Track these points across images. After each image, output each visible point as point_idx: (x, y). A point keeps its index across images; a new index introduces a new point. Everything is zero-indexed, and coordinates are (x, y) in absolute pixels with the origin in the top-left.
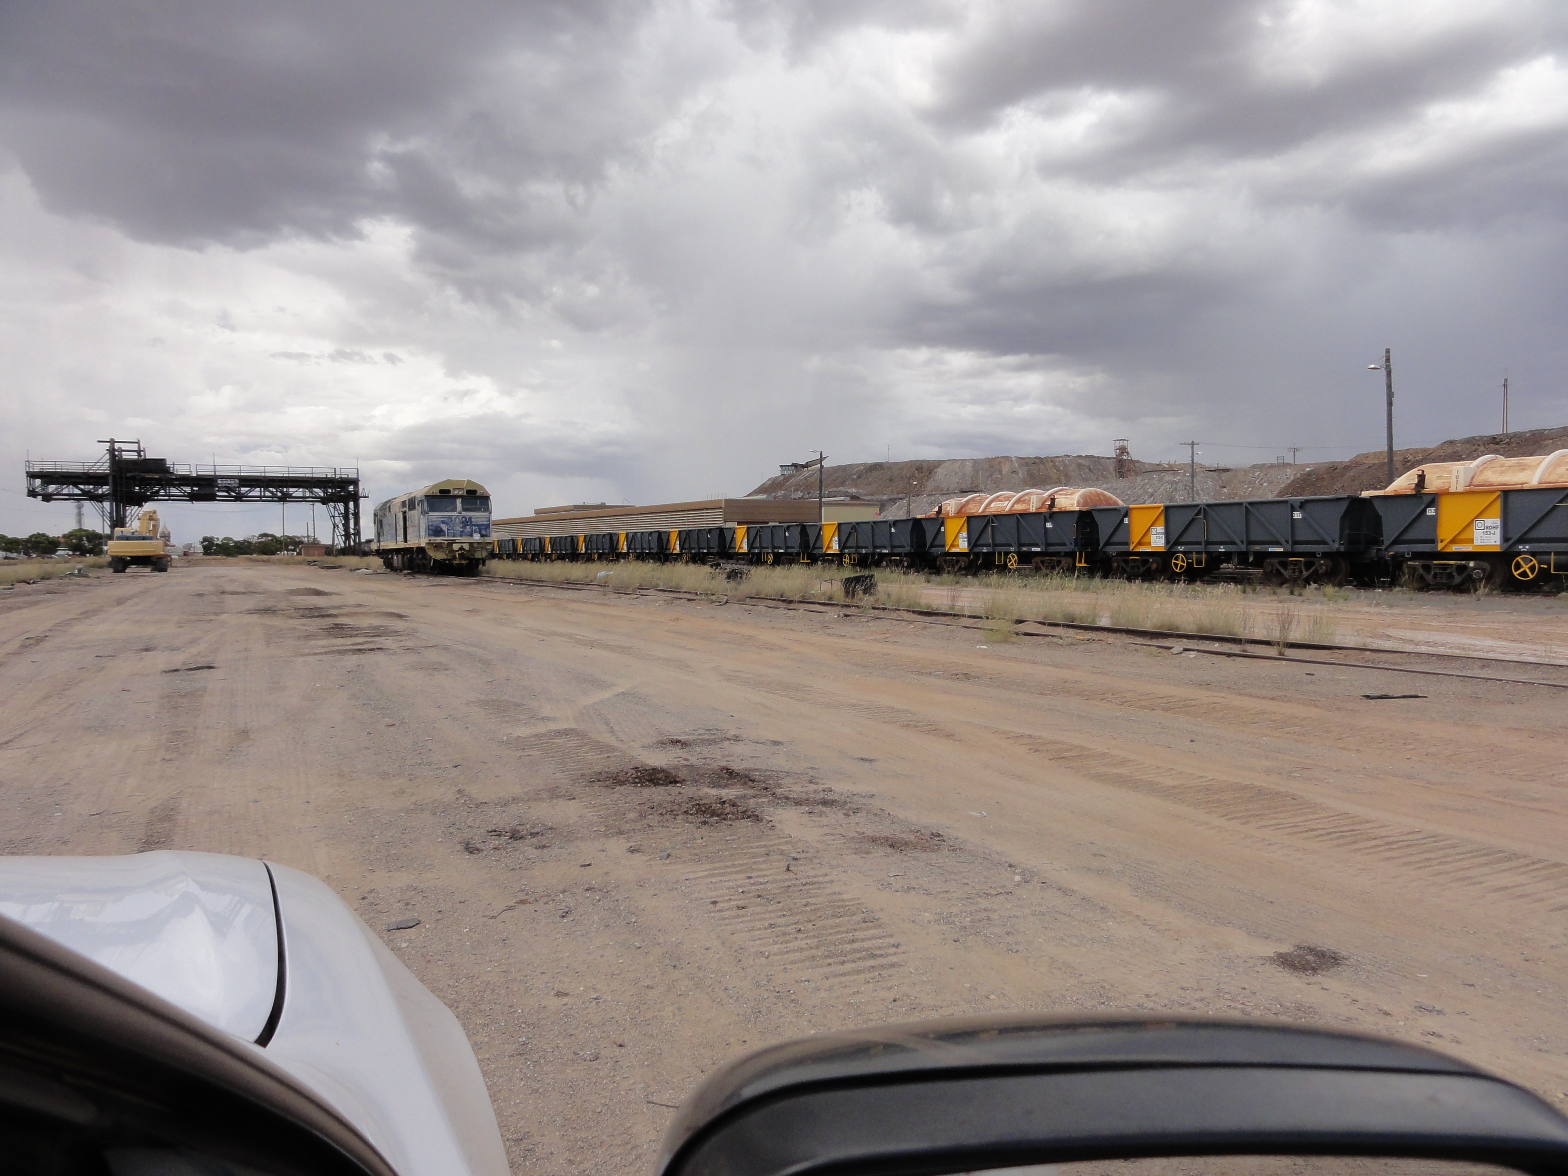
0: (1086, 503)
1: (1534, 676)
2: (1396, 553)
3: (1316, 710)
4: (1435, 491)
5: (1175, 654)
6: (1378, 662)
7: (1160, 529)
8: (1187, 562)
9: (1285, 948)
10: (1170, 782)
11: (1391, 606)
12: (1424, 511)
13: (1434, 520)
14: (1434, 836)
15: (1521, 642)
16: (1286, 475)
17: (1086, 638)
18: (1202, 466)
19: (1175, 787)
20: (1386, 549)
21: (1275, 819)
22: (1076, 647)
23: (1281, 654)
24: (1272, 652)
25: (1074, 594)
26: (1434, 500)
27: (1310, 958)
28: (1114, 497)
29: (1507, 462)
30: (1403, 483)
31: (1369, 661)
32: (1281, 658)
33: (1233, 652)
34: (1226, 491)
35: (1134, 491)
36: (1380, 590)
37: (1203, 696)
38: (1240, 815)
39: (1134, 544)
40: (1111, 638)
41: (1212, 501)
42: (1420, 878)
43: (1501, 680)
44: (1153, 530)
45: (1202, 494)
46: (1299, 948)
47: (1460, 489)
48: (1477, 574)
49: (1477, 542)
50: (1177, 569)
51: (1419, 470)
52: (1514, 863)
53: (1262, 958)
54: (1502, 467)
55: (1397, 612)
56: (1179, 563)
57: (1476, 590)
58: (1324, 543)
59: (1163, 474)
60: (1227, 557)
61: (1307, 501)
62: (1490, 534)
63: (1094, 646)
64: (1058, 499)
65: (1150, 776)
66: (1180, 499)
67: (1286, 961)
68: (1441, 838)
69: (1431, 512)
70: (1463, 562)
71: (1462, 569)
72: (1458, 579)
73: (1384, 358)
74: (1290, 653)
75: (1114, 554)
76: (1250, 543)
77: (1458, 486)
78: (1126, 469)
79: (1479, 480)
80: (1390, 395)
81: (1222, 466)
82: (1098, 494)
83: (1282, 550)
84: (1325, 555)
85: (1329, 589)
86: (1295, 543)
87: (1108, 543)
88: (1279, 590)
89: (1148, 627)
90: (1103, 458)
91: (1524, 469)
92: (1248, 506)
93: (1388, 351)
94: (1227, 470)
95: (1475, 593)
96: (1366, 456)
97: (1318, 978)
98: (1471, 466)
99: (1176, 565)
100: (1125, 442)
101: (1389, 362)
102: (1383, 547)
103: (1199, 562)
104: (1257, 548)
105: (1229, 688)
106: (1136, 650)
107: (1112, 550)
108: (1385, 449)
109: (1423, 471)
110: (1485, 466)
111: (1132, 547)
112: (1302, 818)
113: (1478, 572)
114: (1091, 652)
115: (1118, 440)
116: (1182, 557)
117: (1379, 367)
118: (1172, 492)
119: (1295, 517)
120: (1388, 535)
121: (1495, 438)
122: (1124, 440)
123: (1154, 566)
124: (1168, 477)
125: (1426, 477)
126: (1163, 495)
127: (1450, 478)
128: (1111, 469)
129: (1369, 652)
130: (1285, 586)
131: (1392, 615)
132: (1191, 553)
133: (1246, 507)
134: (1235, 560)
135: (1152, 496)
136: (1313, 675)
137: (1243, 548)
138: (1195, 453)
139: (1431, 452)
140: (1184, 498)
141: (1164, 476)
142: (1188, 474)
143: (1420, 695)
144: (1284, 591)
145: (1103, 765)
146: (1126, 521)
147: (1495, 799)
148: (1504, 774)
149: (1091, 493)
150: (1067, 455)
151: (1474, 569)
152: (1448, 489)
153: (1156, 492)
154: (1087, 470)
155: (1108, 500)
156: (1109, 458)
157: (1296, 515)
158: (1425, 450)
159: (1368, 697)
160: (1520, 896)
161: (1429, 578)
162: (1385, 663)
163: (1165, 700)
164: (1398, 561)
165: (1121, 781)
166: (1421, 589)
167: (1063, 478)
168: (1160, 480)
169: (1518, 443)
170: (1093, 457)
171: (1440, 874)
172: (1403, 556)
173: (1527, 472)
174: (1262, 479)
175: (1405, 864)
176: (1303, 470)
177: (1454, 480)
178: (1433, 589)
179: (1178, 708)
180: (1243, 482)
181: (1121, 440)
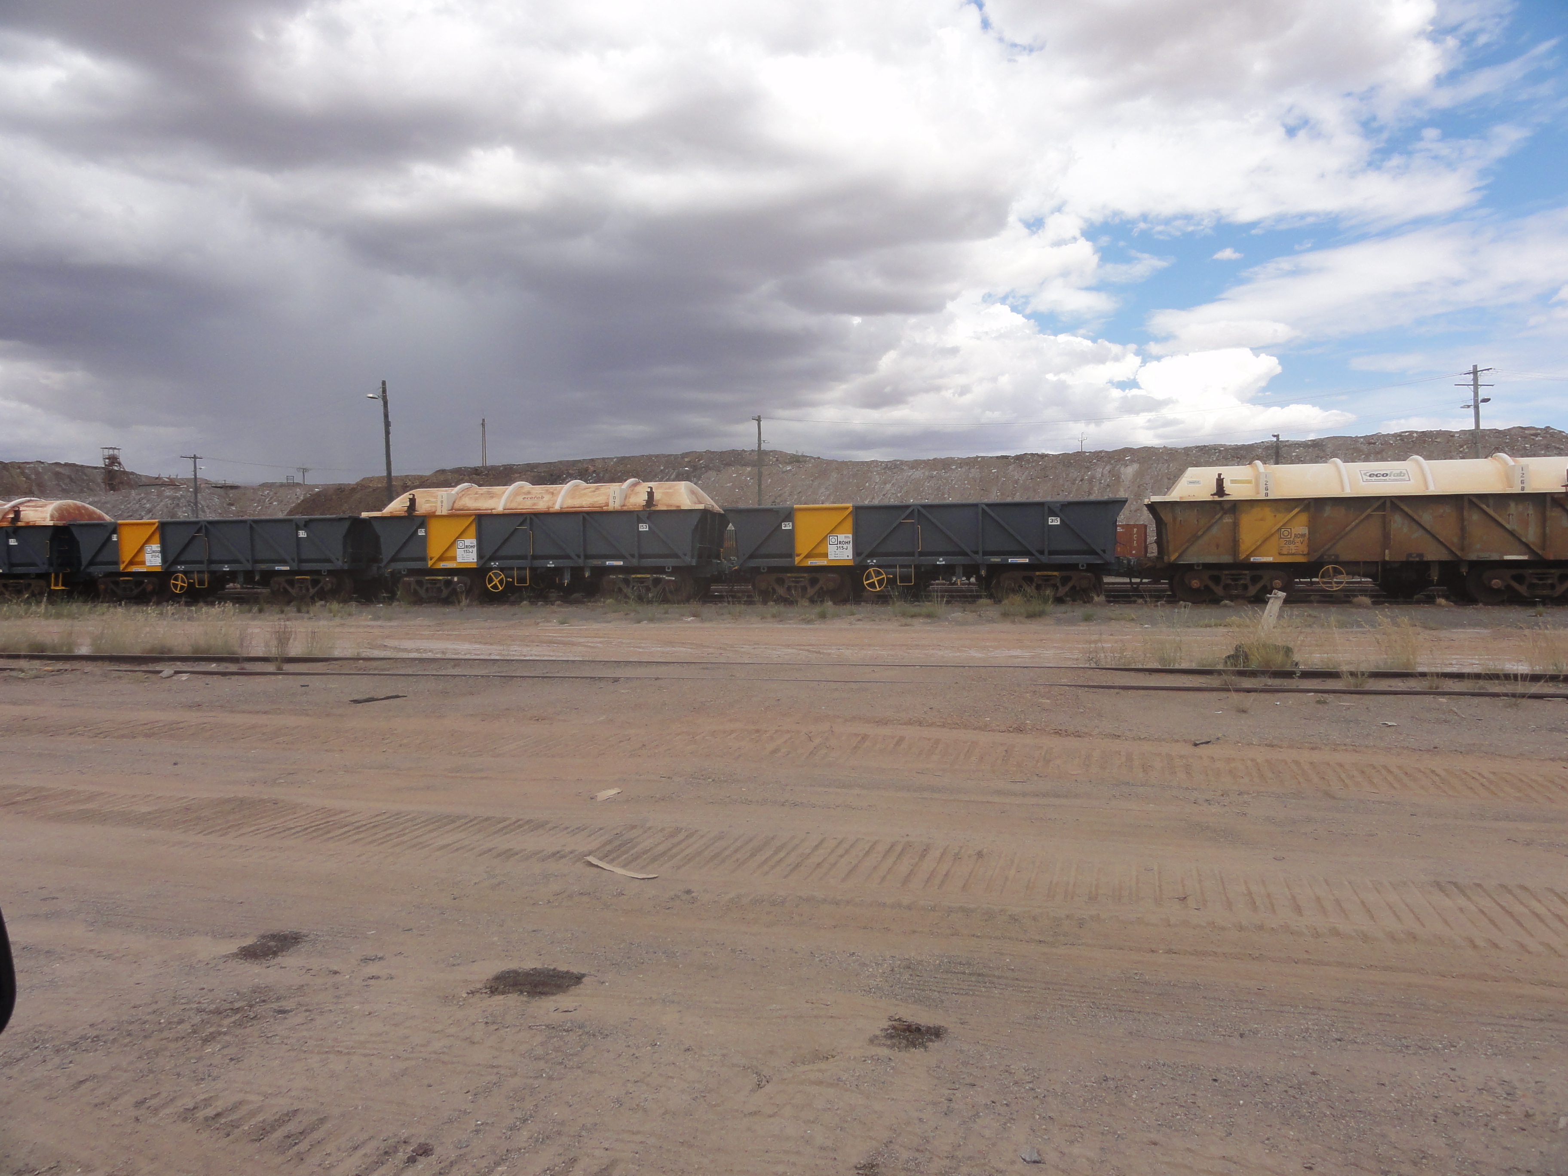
0: (61, 517)
1: (493, 670)
2: (394, 570)
3: (308, 718)
4: (424, 513)
5: (165, 678)
6: (370, 670)
7: (156, 547)
8: (188, 582)
9: (248, 942)
10: (145, 809)
11: (390, 619)
12: (416, 531)
13: (424, 539)
14: (397, 814)
15: (491, 644)
16: (296, 495)
17: (56, 668)
18: (207, 482)
19: (149, 813)
20: (386, 566)
21: (255, 825)
22: (42, 679)
23: (279, 668)
24: (271, 668)
25: (44, 622)
26: (424, 521)
27: (272, 943)
28: (98, 511)
29: (479, 490)
30: (397, 506)
31: (362, 669)
32: (279, 672)
33: (231, 671)
34: (234, 509)
35: (129, 506)
36: (381, 605)
37: (192, 717)
38: (219, 828)
39: (125, 564)
40: (89, 667)
41: (216, 517)
42: (381, 852)
43: (465, 676)
44: (148, 548)
45: (207, 511)
46: (263, 937)
47: (445, 513)
48: (460, 587)
49: (459, 560)
50: (176, 590)
51: (410, 494)
52: (457, 824)
53: (225, 956)
54: (476, 494)
55: (395, 624)
56: (179, 583)
57: (459, 602)
58: (329, 561)
59: (163, 488)
60: (232, 576)
61: (311, 520)
62: (469, 552)
63: (67, 676)
64: (24, 512)
65: (123, 806)
66: (183, 515)
67: (250, 954)
68: (403, 815)
69: (421, 532)
70: (449, 578)
71: (448, 583)
72: (445, 593)
73: (381, 389)
74: (288, 667)
75: (100, 576)
76: (256, 562)
77: (443, 510)
78: (117, 480)
79: (459, 505)
80: (387, 424)
81: (230, 482)
82: (78, 508)
83: (288, 568)
84: (330, 573)
85: (335, 606)
86: (301, 561)
87: (92, 563)
88: (287, 609)
89: (137, 652)
90: (88, 467)
91: (492, 497)
92: (252, 524)
93: (384, 383)
94: (233, 487)
95: (459, 604)
96: (371, 480)
97: (279, 959)
98: (453, 492)
99: (176, 586)
100: (116, 452)
101: (386, 393)
102: (382, 565)
103: (201, 582)
104: (263, 567)
105: (222, 707)
106: (120, 677)
107: (97, 571)
108: (385, 474)
109: (414, 495)
110: (463, 493)
111: (122, 567)
112: (282, 820)
113: (461, 586)
114: (62, 684)
115: (107, 448)
116: (182, 577)
117: (377, 397)
118: (174, 508)
119: (301, 536)
120: (387, 552)
121: (477, 469)
122: (115, 448)
123: (150, 588)
124: (168, 492)
125: (417, 500)
126: (163, 512)
127: (436, 502)
128: (100, 480)
129: (361, 661)
130: (292, 604)
131: (391, 627)
132: (193, 572)
133: (251, 527)
134: (241, 579)
135: (150, 512)
136: (308, 686)
137: (249, 567)
138: (198, 467)
139: (426, 479)
140: (188, 515)
141: (164, 490)
142: (191, 490)
143: (400, 695)
144: (291, 610)
145: (66, 804)
146: (115, 538)
147: (450, 774)
148: (459, 753)
149: (69, 506)
150: (40, 462)
151: (458, 582)
152: (435, 512)
153: (155, 507)
154: (67, 481)
155: (91, 514)
156: (96, 468)
157: (301, 534)
158: (421, 477)
159: (356, 702)
160: (457, 850)
161: (422, 592)
162: (375, 669)
163: (148, 726)
164: (396, 577)
165: (86, 817)
166: (415, 603)
167: (35, 488)
168: (159, 495)
169: (494, 475)
170: (74, 465)
171: (398, 845)
172: (400, 573)
173: (495, 500)
174: (271, 498)
175: (370, 843)
176: (312, 491)
177: (439, 504)
178: (426, 603)
179: (162, 732)
180: (252, 500)
181: (111, 448)
